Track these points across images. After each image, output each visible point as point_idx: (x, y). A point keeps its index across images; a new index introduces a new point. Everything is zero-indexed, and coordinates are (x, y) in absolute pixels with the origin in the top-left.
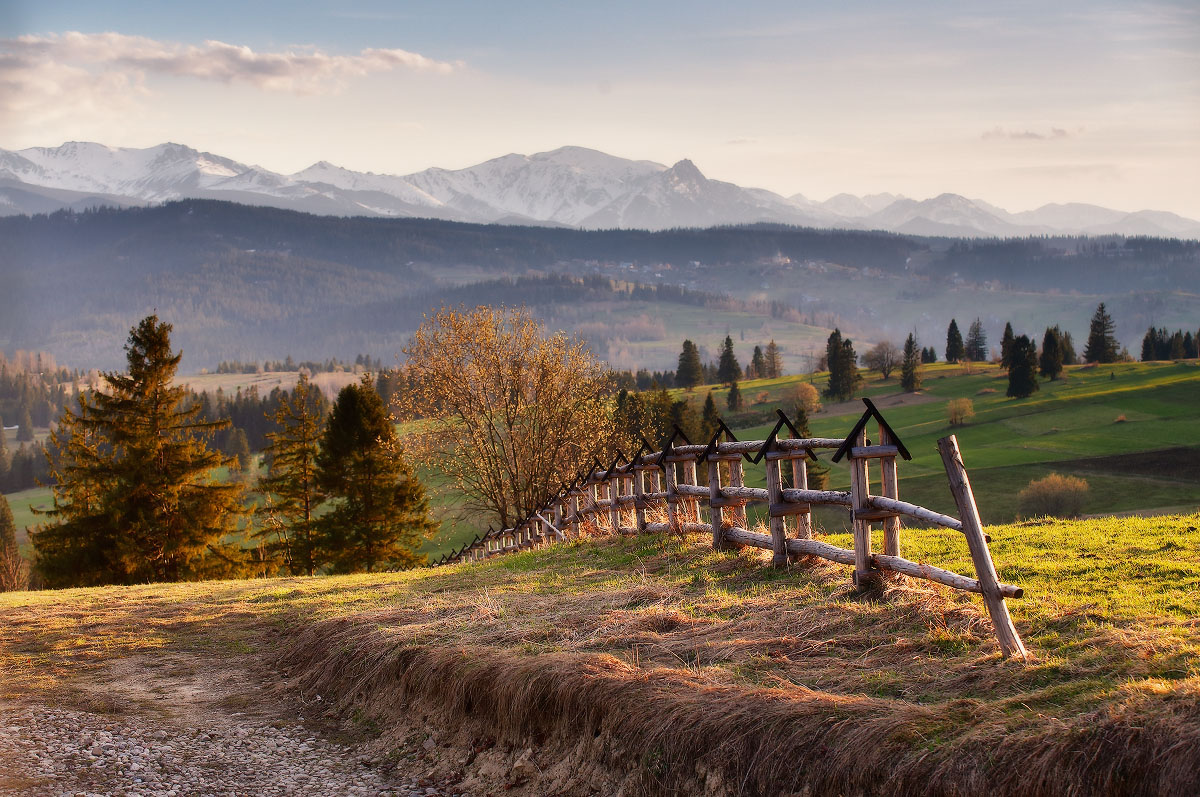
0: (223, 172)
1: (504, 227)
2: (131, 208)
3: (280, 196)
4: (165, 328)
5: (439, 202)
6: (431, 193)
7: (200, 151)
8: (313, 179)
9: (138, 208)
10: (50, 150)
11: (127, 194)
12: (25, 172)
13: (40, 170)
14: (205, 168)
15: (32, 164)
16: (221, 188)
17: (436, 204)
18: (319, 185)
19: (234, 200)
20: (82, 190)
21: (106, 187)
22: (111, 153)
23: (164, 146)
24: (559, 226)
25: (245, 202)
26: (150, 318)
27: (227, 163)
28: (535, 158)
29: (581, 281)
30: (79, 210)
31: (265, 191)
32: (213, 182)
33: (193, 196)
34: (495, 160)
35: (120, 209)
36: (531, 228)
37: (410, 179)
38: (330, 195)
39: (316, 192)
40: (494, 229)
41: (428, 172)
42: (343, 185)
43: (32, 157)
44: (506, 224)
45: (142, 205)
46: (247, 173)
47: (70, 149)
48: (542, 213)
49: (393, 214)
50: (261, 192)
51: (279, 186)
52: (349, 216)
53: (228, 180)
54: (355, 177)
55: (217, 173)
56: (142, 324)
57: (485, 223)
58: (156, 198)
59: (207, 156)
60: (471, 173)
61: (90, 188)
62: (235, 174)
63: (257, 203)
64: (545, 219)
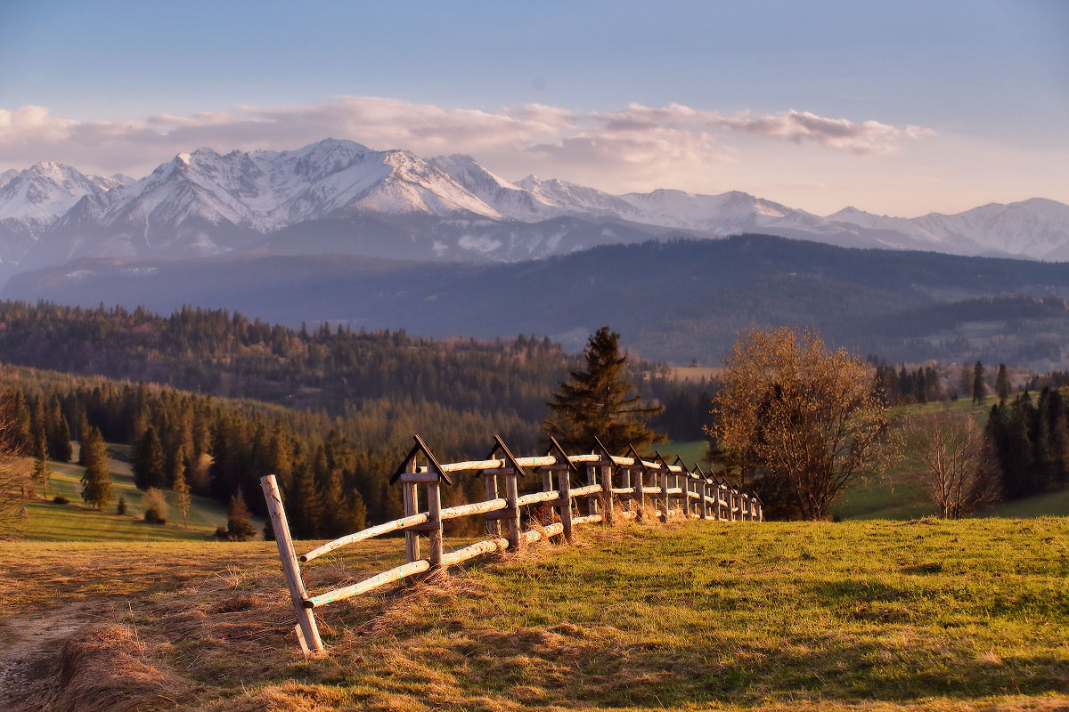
0: (774, 214)
1: (985, 259)
2: (702, 240)
3: (818, 232)
4: (615, 336)
5: (938, 239)
6: (932, 233)
7: (757, 197)
8: (843, 220)
9: (709, 240)
10: (643, 195)
11: (702, 229)
12: (625, 212)
13: (637, 211)
14: (761, 210)
15: (630, 206)
16: (772, 226)
17: (935, 241)
18: (846, 225)
19: (781, 235)
20: (667, 226)
21: (685, 224)
22: (690, 198)
23: (730, 193)
24: (1026, 259)
25: (789, 237)
26: (604, 329)
27: (777, 207)
28: (1011, 206)
29: (1042, 301)
30: (664, 241)
31: (806, 229)
32: (766, 222)
33: (751, 231)
34: (980, 208)
35: (695, 241)
36: (1005, 260)
37: (916, 221)
38: (855, 232)
39: (845, 230)
40: (977, 261)
41: (930, 216)
42: (866, 225)
43: (629, 200)
44: (987, 256)
45: (712, 237)
46: (792, 214)
47: (659, 195)
48: (1015, 249)
49: (902, 247)
50: (803, 229)
51: (817, 225)
52: (868, 248)
53: (779, 219)
54: (874, 218)
55: (769, 214)
56: (598, 333)
57: (971, 255)
58: (722, 233)
59: (763, 201)
60: (962, 217)
61: (674, 225)
62: (783, 216)
63: (799, 238)
64: (1017, 253)
